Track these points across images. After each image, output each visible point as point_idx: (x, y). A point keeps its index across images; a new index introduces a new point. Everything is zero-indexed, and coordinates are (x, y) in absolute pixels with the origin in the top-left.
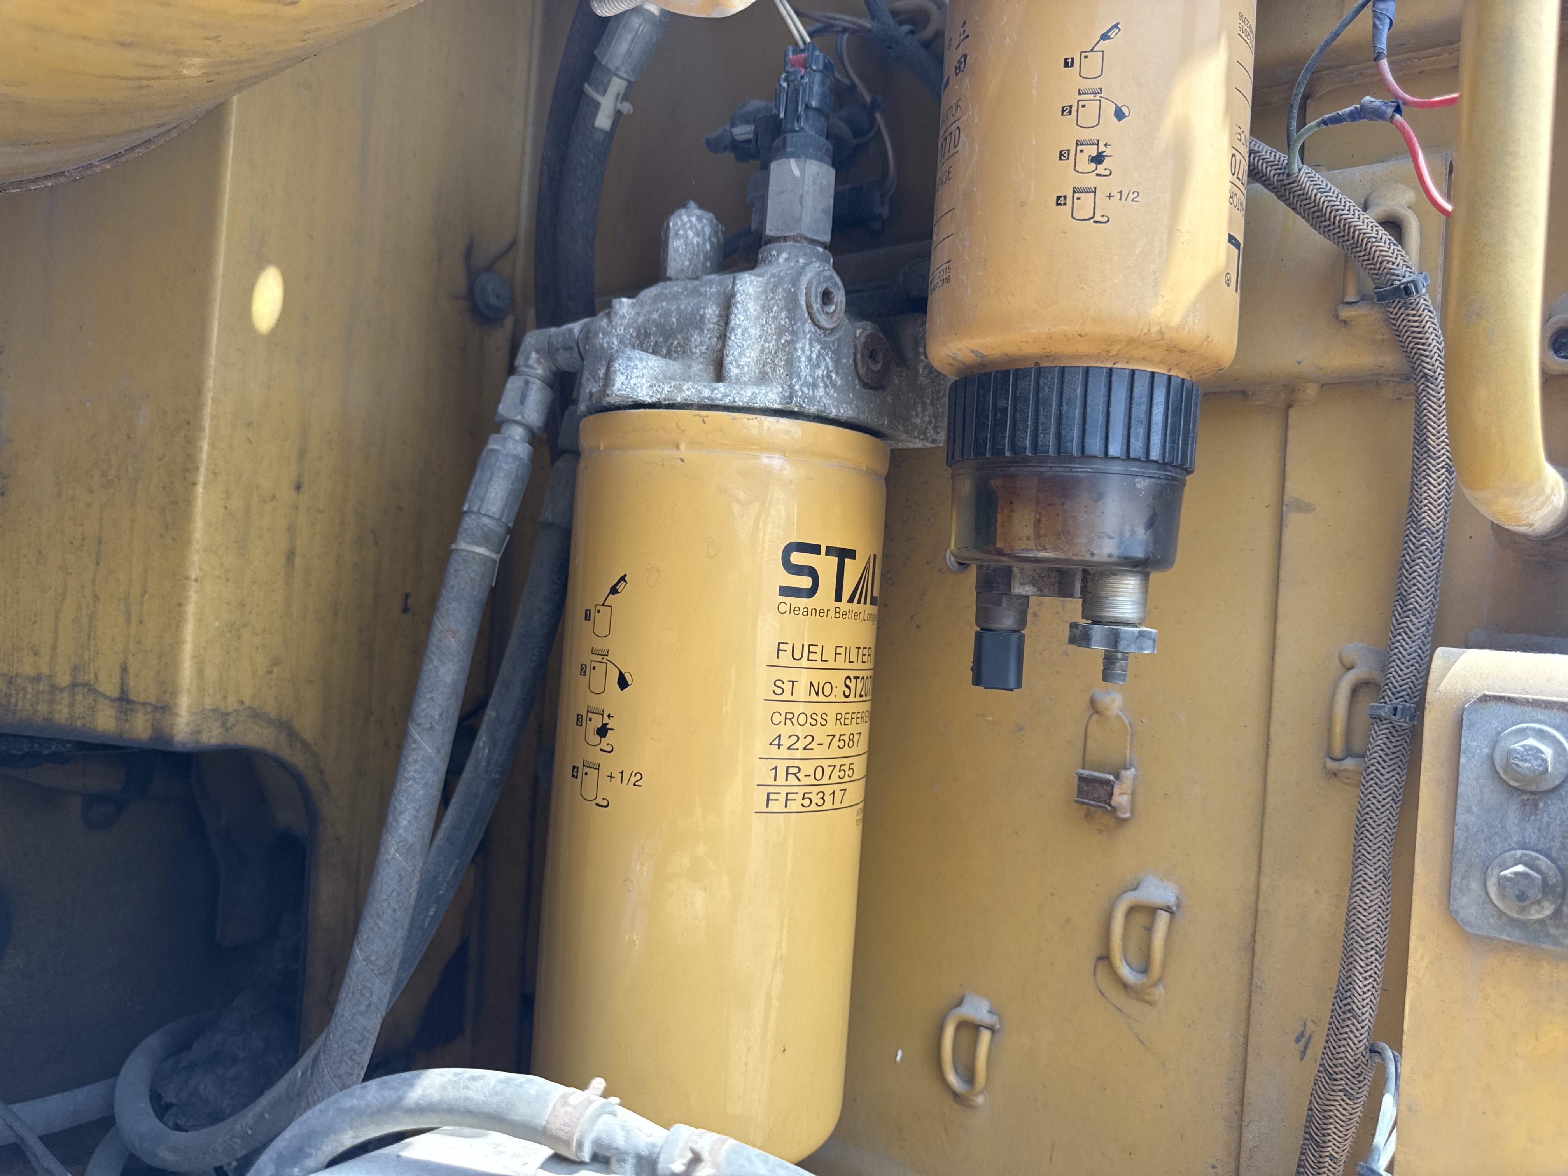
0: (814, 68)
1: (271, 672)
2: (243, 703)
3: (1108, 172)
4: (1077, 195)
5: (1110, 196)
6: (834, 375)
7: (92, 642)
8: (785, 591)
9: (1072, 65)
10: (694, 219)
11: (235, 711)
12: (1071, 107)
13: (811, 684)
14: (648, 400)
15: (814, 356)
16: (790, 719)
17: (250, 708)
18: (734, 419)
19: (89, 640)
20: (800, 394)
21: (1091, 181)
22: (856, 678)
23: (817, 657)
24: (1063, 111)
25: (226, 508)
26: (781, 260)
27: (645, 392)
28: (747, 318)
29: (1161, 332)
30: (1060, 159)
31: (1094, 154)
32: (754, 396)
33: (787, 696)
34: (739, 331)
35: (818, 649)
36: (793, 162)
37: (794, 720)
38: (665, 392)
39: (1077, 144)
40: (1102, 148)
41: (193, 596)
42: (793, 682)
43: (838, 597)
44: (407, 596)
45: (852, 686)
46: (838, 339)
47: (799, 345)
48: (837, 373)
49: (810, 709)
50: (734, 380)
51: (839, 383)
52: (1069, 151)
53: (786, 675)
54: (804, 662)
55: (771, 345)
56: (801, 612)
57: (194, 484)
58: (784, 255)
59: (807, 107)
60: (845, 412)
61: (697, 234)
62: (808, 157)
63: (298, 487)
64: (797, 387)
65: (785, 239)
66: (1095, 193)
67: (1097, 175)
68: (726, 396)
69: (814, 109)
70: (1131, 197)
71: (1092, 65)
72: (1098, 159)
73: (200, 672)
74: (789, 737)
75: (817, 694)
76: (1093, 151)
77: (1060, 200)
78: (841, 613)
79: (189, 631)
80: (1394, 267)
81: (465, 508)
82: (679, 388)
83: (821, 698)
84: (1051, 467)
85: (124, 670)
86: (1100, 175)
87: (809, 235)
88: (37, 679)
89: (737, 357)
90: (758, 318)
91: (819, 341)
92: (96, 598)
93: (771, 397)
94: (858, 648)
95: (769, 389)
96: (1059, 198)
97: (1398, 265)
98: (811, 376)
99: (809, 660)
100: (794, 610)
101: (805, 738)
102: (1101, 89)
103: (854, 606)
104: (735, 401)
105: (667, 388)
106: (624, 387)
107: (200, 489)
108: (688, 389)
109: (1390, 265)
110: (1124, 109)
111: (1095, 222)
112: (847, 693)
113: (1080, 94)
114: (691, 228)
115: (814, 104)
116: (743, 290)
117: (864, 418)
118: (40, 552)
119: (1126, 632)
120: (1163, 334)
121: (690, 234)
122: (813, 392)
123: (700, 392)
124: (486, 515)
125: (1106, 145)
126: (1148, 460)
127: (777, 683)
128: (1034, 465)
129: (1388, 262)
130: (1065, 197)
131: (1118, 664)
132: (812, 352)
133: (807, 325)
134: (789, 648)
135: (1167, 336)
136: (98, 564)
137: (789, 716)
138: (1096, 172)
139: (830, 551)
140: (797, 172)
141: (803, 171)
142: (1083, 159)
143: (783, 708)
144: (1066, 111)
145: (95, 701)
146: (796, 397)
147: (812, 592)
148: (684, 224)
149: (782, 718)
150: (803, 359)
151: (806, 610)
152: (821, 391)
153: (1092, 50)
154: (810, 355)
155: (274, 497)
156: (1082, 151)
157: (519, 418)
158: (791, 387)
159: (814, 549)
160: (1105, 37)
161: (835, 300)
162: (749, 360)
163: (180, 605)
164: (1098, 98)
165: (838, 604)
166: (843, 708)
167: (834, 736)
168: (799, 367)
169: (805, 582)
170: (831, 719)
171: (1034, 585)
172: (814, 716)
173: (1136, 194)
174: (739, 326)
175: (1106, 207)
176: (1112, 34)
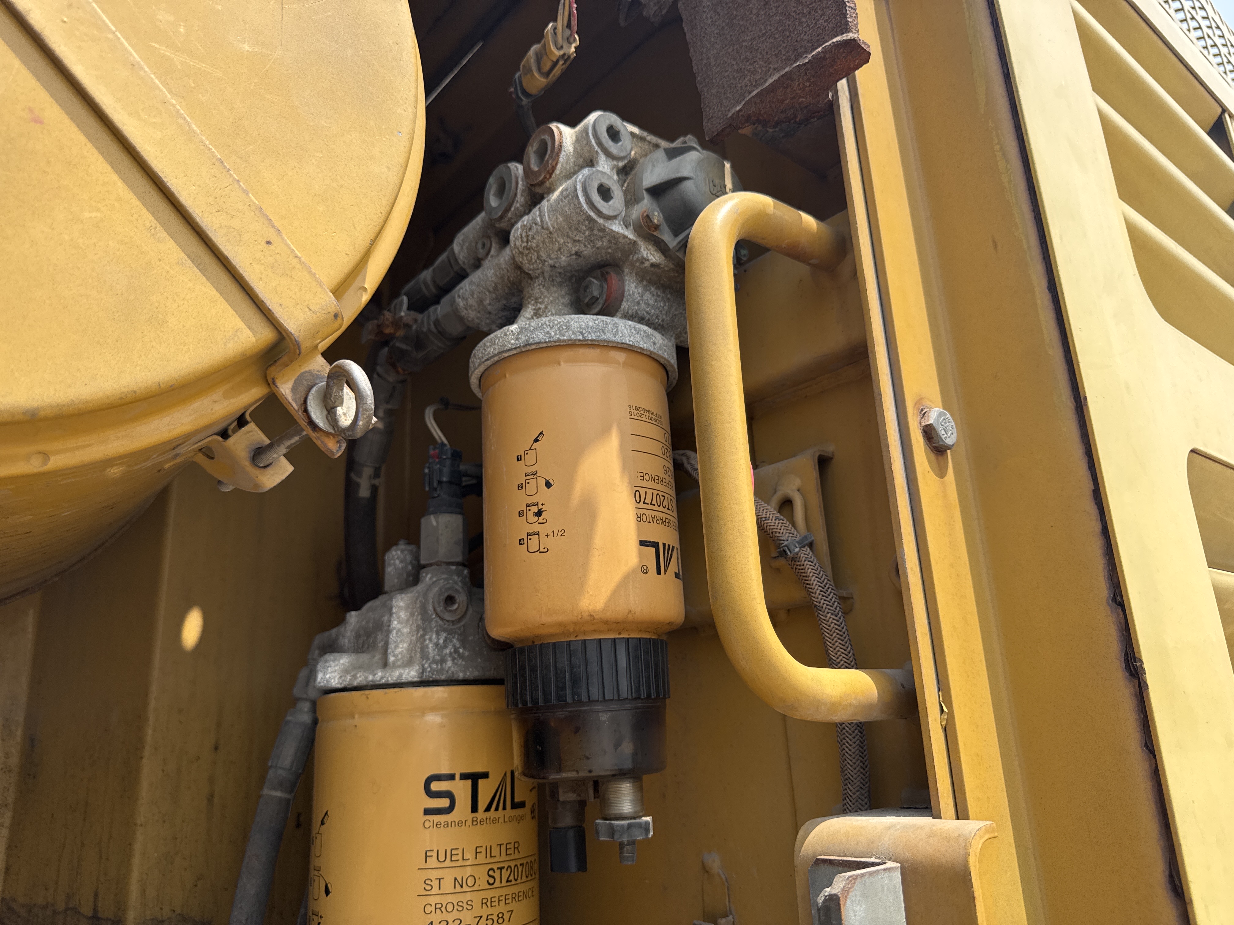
0: (444, 457)
1: (196, 886)
2: (174, 911)
3: (545, 521)
4: (529, 537)
5: (547, 535)
6: (461, 650)
7: (79, 877)
8: (428, 812)
9: (521, 460)
10: (399, 552)
11: (168, 918)
12: (522, 484)
13: (455, 879)
14: (339, 686)
15: (441, 641)
16: (440, 908)
17: (179, 914)
18: (386, 693)
19: (77, 875)
20: (429, 669)
21: (536, 528)
22: (501, 869)
23: (460, 857)
24: (518, 487)
25: (163, 771)
26: (427, 579)
27: (337, 682)
28: (399, 623)
29: (591, 615)
30: (519, 516)
31: (536, 511)
32: (401, 675)
33: (435, 890)
34: (394, 632)
35: (460, 852)
36: (432, 518)
37: (443, 909)
38: (348, 680)
39: (527, 507)
40: (540, 507)
41: (140, 837)
42: (440, 879)
43: (474, 809)
44: (299, 815)
45: (497, 875)
46: (464, 626)
47: (427, 637)
48: (464, 648)
49: (454, 899)
50: (391, 665)
51: (467, 654)
52: (523, 511)
53: (434, 875)
54: (448, 863)
55: (414, 638)
56: (442, 825)
57: (142, 758)
58: (429, 576)
59: (440, 482)
60: (470, 674)
61: (401, 562)
62: (442, 512)
63: (216, 748)
64: (426, 665)
65: (431, 565)
66: (539, 534)
67: (539, 523)
68: (382, 678)
69: (446, 482)
70: (560, 533)
71: (530, 458)
72: (539, 514)
73: (143, 892)
74: (440, 923)
75: (462, 886)
76: (535, 509)
77: (521, 542)
78: (478, 821)
79: (136, 861)
80: (779, 535)
81: (270, 764)
82: (354, 677)
83: (465, 888)
84: (543, 713)
85: (96, 895)
86: (541, 523)
87: (445, 560)
88: (44, 907)
89: (394, 649)
90: (408, 621)
91: (445, 630)
92: (83, 845)
93: (411, 674)
94: (500, 845)
95: (411, 668)
96: (520, 540)
97: (782, 533)
98: (439, 655)
99: (451, 860)
100: (437, 825)
101: (453, 921)
102: (537, 471)
103: (492, 813)
104: (388, 681)
105: (349, 678)
106: (323, 680)
107: (145, 761)
108: (360, 676)
109: (777, 535)
110: (551, 481)
111: (541, 552)
112: (491, 881)
113: (526, 476)
114: (398, 558)
115: (444, 479)
116: (397, 605)
117: (490, 674)
118: (53, 815)
119: (618, 826)
120: (593, 616)
121: (397, 562)
122: (441, 665)
123: (366, 678)
124: (280, 768)
125: (542, 505)
126: (605, 700)
127: (427, 882)
128: (534, 712)
129: (776, 532)
130: (523, 539)
131: (625, 849)
132: (438, 639)
133: (433, 622)
134: (434, 854)
135: (596, 617)
136: (85, 820)
137: (439, 906)
138: (539, 521)
139: (464, 777)
140: (434, 523)
141: (437, 522)
142: (531, 515)
143: (433, 900)
144: (520, 487)
145: (78, 920)
146: (426, 672)
147: (450, 809)
148: (393, 557)
149: (433, 909)
150: (431, 645)
151: (446, 823)
152: (449, 663)
153: (530, 449)
154: (438, 641)
155: (198, 758)
156: (530, 510)
157: (304, 696)
158: (423, 666)
159: (451, 777)
160: (536, 440)
161: (458, 601)
162: (403, 649)
163: (130, 844)
164: (535, 477)
165: (475, 815)
166: (488, 894)
167: (481, 917)
168: (428, 652)
169: (444, 803)
170: (477, 904)
171: (574, 792)
172: (460, 904)
173: (563, 531)
174: (394, 628)
175: (546, 542)
176: (540, 438)
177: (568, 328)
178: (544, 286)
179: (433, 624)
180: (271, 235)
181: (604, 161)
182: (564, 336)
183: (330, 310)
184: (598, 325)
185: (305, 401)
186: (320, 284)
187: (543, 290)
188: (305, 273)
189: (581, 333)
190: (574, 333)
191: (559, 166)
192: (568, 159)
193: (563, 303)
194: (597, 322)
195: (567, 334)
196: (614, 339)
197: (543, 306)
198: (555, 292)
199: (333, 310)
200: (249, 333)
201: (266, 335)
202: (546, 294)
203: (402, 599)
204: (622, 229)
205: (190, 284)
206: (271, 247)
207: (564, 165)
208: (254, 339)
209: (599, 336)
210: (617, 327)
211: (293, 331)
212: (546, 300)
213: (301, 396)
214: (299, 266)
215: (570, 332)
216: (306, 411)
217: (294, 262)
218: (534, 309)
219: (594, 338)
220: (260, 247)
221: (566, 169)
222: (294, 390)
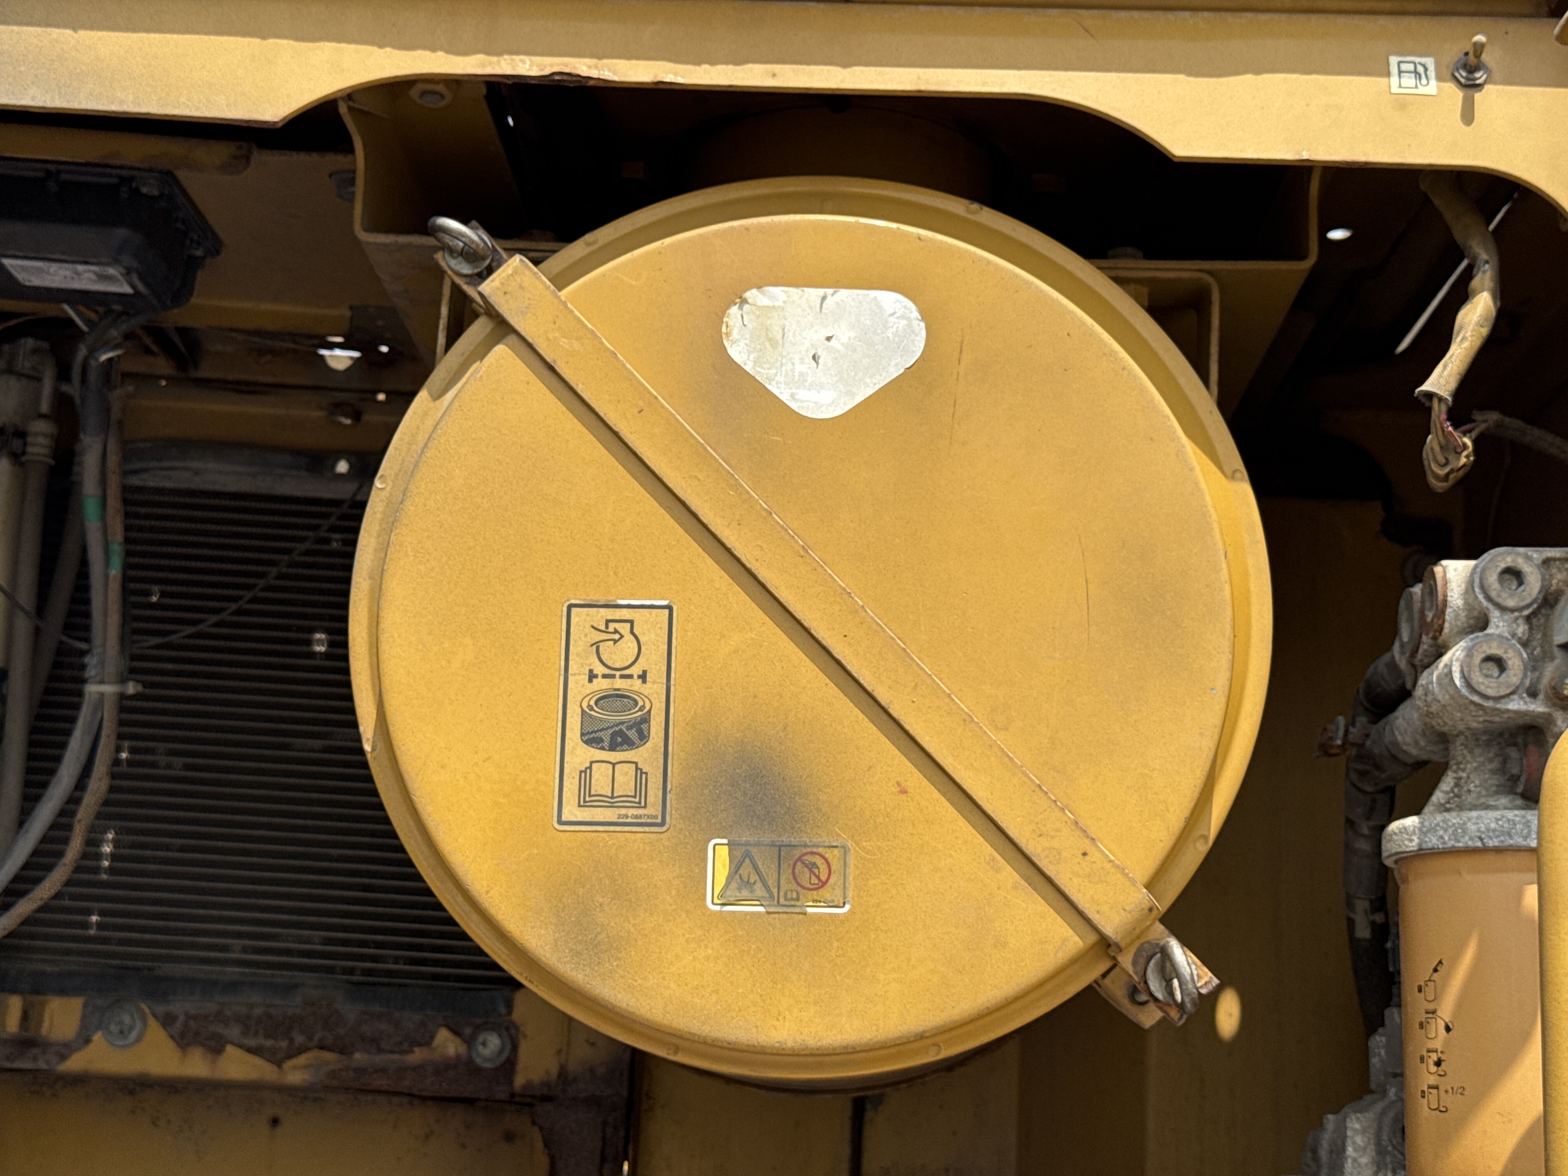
3: (1443, 1073)
4: (1430, 1090)
5: (1446, 1092)
9: (1421, 992)
10: (1384, 1039)
12: (1422, 1022)
21: (1436, 1080)
24: (1420, 1026)
28: (1355, 1150)
30: (1421, 1062)
31: (1436, 1059)
34: (1349, 1161)
39: (1428, 1052)
40: (1440, 1055)
52: (1424, 1056)
66: (1438, 1089)
67: (1439, 1075)
70: (1459, 1091)
71: (1430, 990)
72: (1438, 1063)
76: (1434, 1057)
77: (1422, 1094)
86: (1441, 1076)
90: (1366, 1148)
96: (1421, 1092)
102: (1436, 1010)
110: (1450, 1025)
111: (1441, 1111)
113: (1426, 1013)
114: (1383, 1047)
116: (1352, 1127)
121: (1383, 1052)
125: (1442, 1052)
130: (1424, 1091)
138: (1439, 1073)
142: (1431, 1062)
153: (1430, 980)
156: (1430, 1057)
160: (1435, 970)
164: (1435, 1016)
173: (1462, 1090)
174: (1349, 1156)
175: (1448, 1100)
176: (1439, 968)
177: (1465, 831)
178: (1466, 746)
179: (1388, 1159)
180: (1086, 845)
181: (1498, 618)
182: (1459, 841)
183: (1143, 906)
184: (1502, 826)
185: (1145, 974)
186: (1133, 882)
187: (1465, 752)
188: (1119, 876)
189: (1481, 839)
190: (1471, 839)
191: (1447, 625)
192: (1458, 615)
193: (1491, 771)
194: (1500, 823)
195: (1462, 840)
196: (1524, 843)
197: (1464, 775)
198: (1481, 755)
199: (1147, 905)
200: (1077, 938)
201: (1092, 938)
202: (1469, 758)
203: (1358, 1119)
204: (1525, 703)
205: (1024, 905)
206: (1088, 858)
207: (1453, 622)
208: (1081, 943)
209: (1502, 841)
210: (1529, 826)
211: (1111, 935)
212: (1469, 766)
213: (1140, 968)
214: (1113, 870)
215: (1467, 838)
216: (1146, 982)
217: (1109, 865)
218: (1455, 778)
219: (1497, 844)
220: (1077, 860)
221: (1456, 626)
222: (1135, 963)
